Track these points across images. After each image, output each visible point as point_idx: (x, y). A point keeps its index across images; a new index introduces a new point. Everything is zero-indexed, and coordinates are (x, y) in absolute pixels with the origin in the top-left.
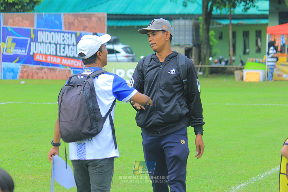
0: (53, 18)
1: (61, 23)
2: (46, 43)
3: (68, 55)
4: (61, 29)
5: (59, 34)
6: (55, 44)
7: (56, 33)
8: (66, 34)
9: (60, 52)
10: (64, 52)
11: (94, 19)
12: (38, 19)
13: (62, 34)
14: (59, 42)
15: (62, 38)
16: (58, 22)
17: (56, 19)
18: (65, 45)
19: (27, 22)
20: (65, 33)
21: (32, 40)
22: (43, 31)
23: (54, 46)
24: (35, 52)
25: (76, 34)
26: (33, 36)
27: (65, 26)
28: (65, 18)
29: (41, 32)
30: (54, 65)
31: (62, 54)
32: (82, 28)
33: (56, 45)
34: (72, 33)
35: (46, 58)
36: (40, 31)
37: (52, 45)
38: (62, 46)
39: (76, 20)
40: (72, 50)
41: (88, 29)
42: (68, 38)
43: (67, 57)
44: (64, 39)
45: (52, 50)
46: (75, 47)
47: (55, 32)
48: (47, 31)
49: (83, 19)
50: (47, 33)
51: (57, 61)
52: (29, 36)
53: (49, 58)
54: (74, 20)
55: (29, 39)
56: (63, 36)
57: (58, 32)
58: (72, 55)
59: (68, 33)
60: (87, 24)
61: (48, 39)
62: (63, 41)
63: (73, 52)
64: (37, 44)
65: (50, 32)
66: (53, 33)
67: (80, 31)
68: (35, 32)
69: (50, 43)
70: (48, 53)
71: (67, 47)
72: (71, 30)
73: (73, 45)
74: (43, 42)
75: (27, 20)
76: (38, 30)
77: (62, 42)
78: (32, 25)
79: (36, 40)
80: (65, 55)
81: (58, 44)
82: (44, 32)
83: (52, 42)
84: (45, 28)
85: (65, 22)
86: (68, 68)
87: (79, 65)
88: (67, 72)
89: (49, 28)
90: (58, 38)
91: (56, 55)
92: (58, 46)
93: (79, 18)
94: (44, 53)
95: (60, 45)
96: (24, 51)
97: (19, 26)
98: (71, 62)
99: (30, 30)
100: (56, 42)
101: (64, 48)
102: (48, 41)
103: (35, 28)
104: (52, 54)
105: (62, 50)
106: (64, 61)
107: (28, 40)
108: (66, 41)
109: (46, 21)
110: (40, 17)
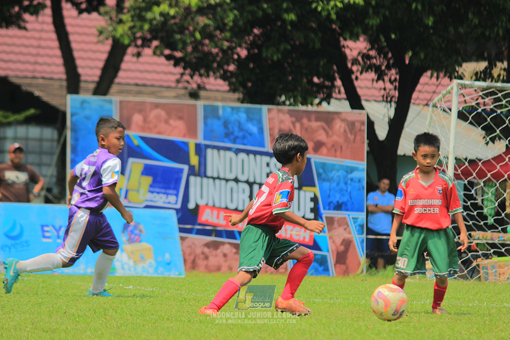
0: (243, 116)
1: (261, 130)
2: (227, 180)
4: (263, 145)
5: (258, 157)
6: (247, 182)
7: (252, 156)
11: (339, 125)
12: (206, 118)
13: (265, 159)
14: (258, 181)
15: (266, 170)
16: (254, 129)
17: (249, 119)
19: (180, 125)
21: (192, 172)
22: (218, 148)
23: (247, 187)
24: (202, 203)
26: (194, 160)
28: (270, 120)
29: (215, 151)
33: (251, 185)
36: (214, 147)
37: (240, 184)
39: (298, 125)
44: (271, 172)
45: (241, 197)
47: (248, 152)
48: (229, 149)
49: (315, 124)
50: (230, 154)
52: (185, 160)
54: (293, 123)
55: (186, 168)
56: (268, 165)
57: (255, 153)
60: (322, 137)
61: (231, 171)
62: (268, 176)
64: (205, 180)
65: (237, 151)
66: (242, 156)
68: (200, 150)
69: (236, 180)
70: (232, 206)
74: (219, 178)
75: (181, 118)
76: (207, 146)
77: (264, 180)
78: (192, 131)
79: (200, 171)
81: (255, 183)
82: (222, 153)
83: (242, 178)
84: (223, 142)
85: (271, 129)
87: (304, 238)
89: (234, 142)
92: (256, 187)
93: (305, 121)
94: (223, 206)
95: (261, 185)
96: (172, 199)
97: (159, 133)
99: (186, 144)
100: (251, 180)
102: (232, 176)
103: (201, 140)
104: (240, 207)
107: (181, 171)
109: (226, 124)
110: (211, 112)
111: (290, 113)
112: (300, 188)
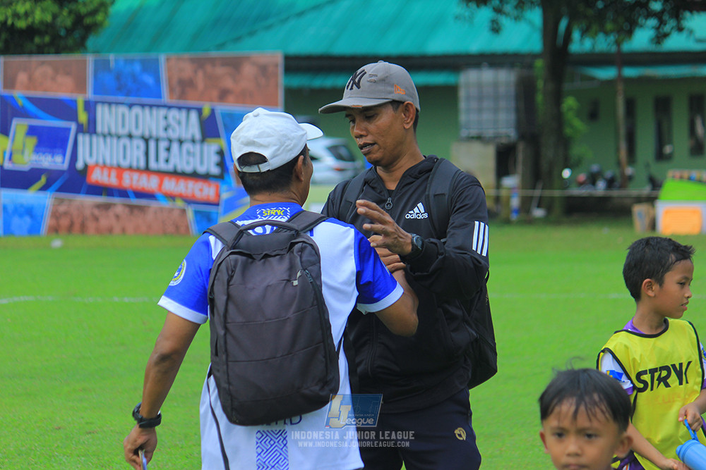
0: (137, 68)
1: (158, 81)
2: (119, 137)
3: (179, 169)
4: (159, 96)
5: (154, 111)
6: (143, 137)
7: (147, 110)
8: (174, 113)
9: (157, 159)
10: (167, 161)
11: (248, 70)
12: (95, 72)
13: (163, 112)
14: (154, 133)
15: (162, 124)
16: (149, 80)
17: (145, 70)
18: (170, 141)
19: (67, 81)
20: (170, 107)
21: (80, 129)
22: (110, 104)
23: (142, 144)
24: (91, 162)
25: (200, 111)
26: (83, 117)
27: (171, 90)
28: (169, 70)
29: (106, 108)
30: (140, 194)
31: (162, 166)
32: (215, 93)
33: (146, 141)
34: (189, 109)
35: (120, 177)
36: (103, 103)
37: (136, 142)
38: (163, 145)
39: (200, 74)
40: (188, 153)
41: (231, 98)
42: (179, 123)
43: (176, 174)
44: (169, 126)
45: (135, 154)
46: (198, 147)
47: (143, 106)
48: (122, 103)
49: (220, 70)
50: (122, 109)
51: (150, 183)
52: (73, 117)
53: (126, 176)
54: (196, 72)
55: (73, 127)
56: (166, 118)
57: (151, 106)
58: (189, 169)
59: (180, 108)
60: (228, 83)
61: (123, 125)
62: (166, 129)
63: (191, 159)
64: (94, 138)
65: (131, 106)
66: (137, 110)
67: (211, 100)
68: (90, 107)
69: (130, 136)
70: (125, 164)
71: (175, 146)
72: (185, 99)
73: (193, 141)
74: (110, 134)
75: (68, 73)
76: (96, 103)
77: (162, 134)
78: (81, 87)
79: (90, 128)
80: (170, 167)
81: (151, 137)
82: (113, 107)
83: (136, 133)
84: (115, 95)
85: (169, 80)
86: (180, 203)
87: (209, 195)
88: (176, 214)
89: (127, 96)
90: (151, 121)
91: (147, 170)
92: (152, 144)
93: (209, 68)
94: (115, 162)
95: (157, 140)
96: (58, 159)
97: (45, 90)
98: (187, 188)
99: (74, 102)
100: (147, 134)
101: (168, 149)
102: (125, 132)
103: (90, 94)
104: (134, 164)
105: (163, 155)
106: (170, 185)
108: (173, 130)
109: (118, 77)
110: (102, 66)
111: (193, 60)
112: (203, 140)
